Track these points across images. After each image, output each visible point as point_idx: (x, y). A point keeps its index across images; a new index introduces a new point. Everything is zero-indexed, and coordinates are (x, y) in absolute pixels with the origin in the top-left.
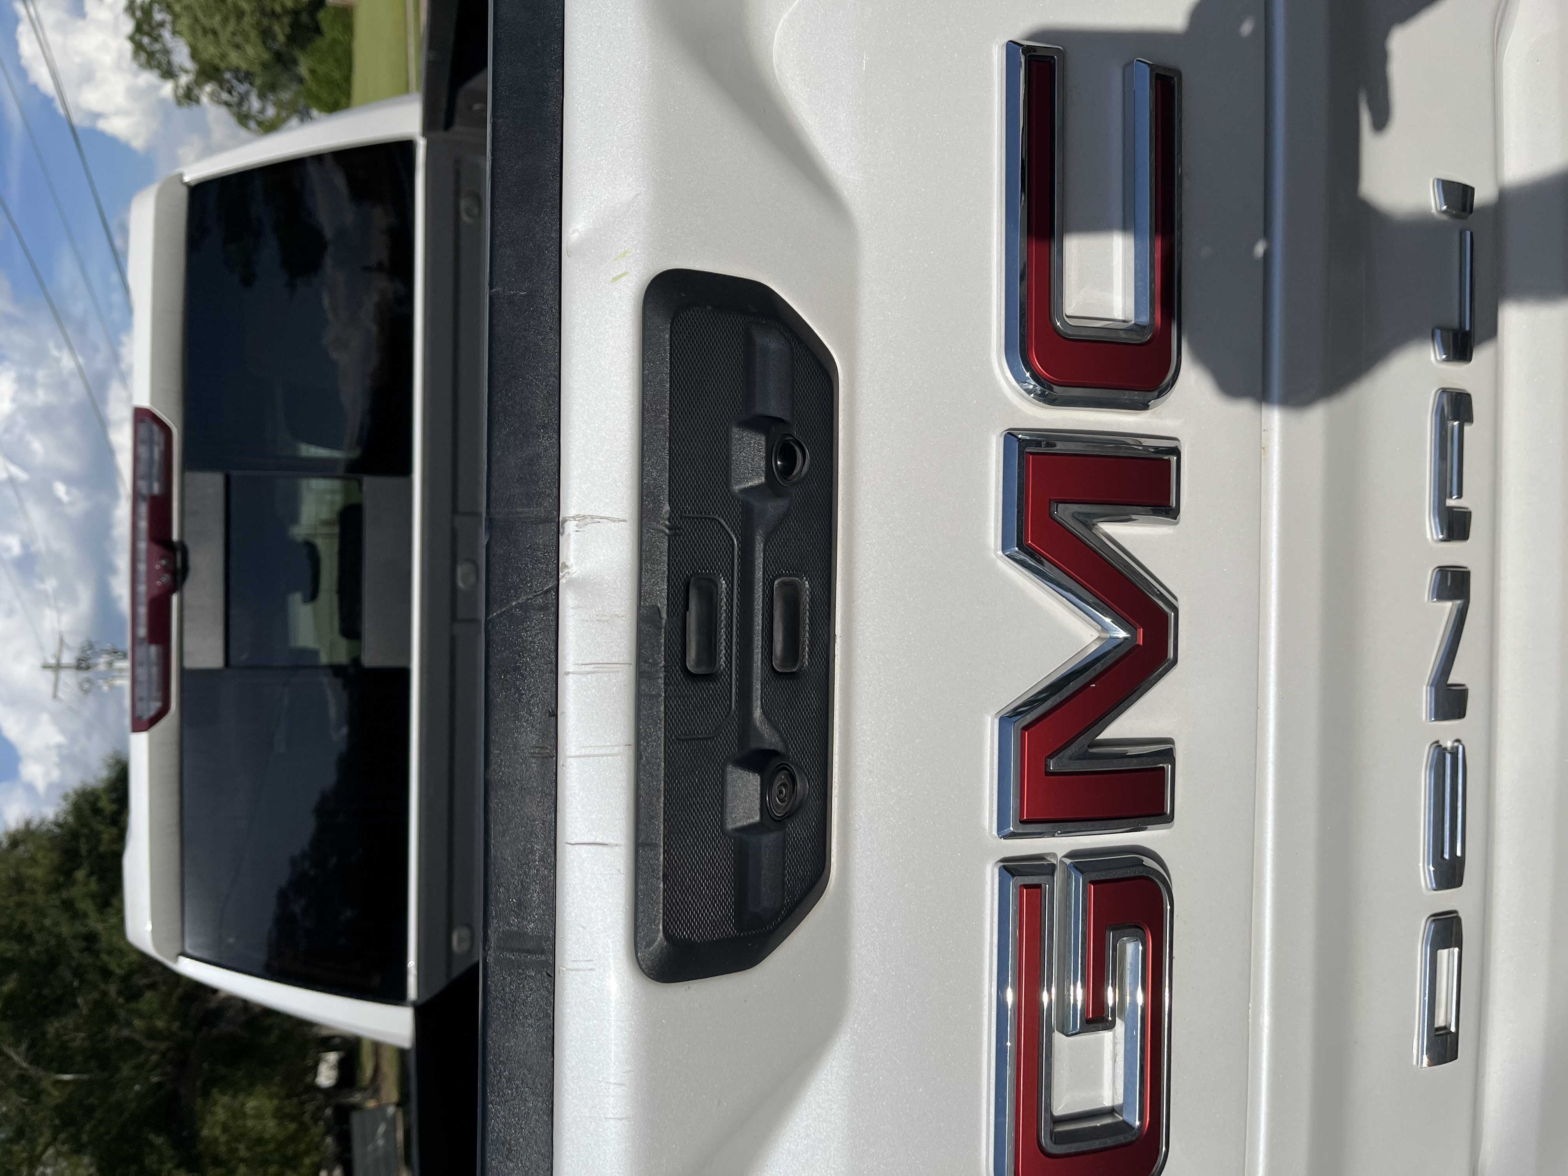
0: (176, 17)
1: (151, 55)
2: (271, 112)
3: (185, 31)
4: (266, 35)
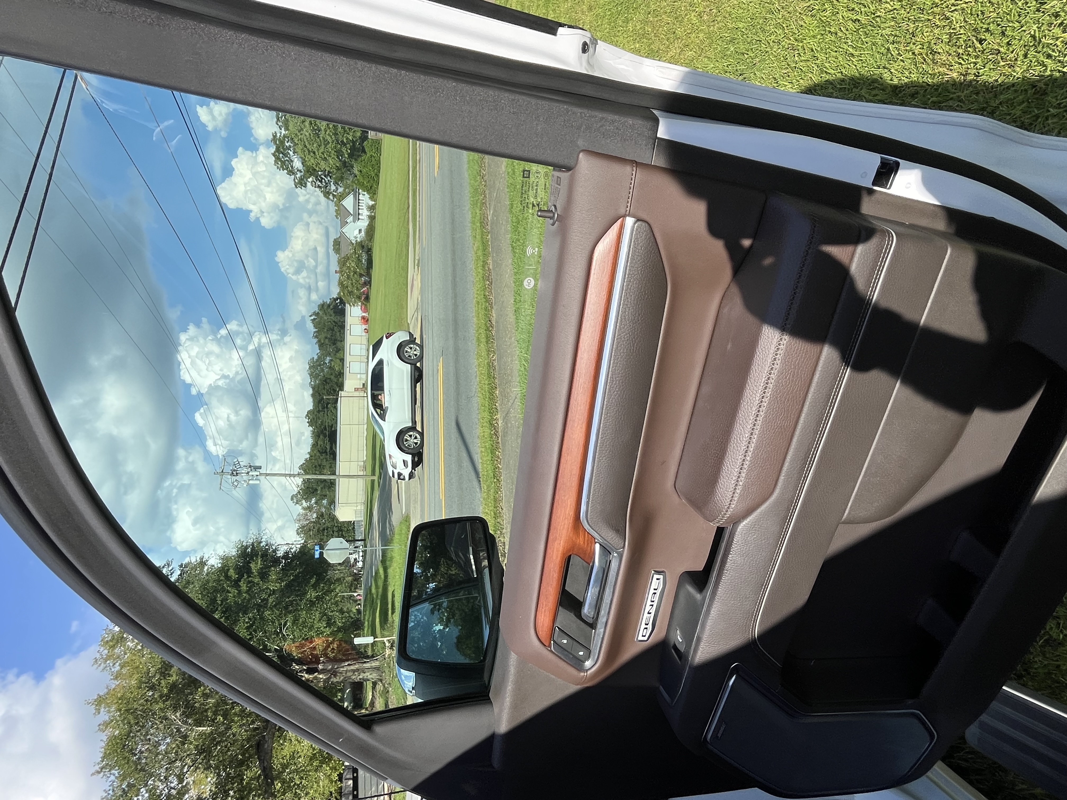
0: (296, 144)
1: (283, 163)
2: (341, 190)
3: (300, 151)
4: (339, 153)
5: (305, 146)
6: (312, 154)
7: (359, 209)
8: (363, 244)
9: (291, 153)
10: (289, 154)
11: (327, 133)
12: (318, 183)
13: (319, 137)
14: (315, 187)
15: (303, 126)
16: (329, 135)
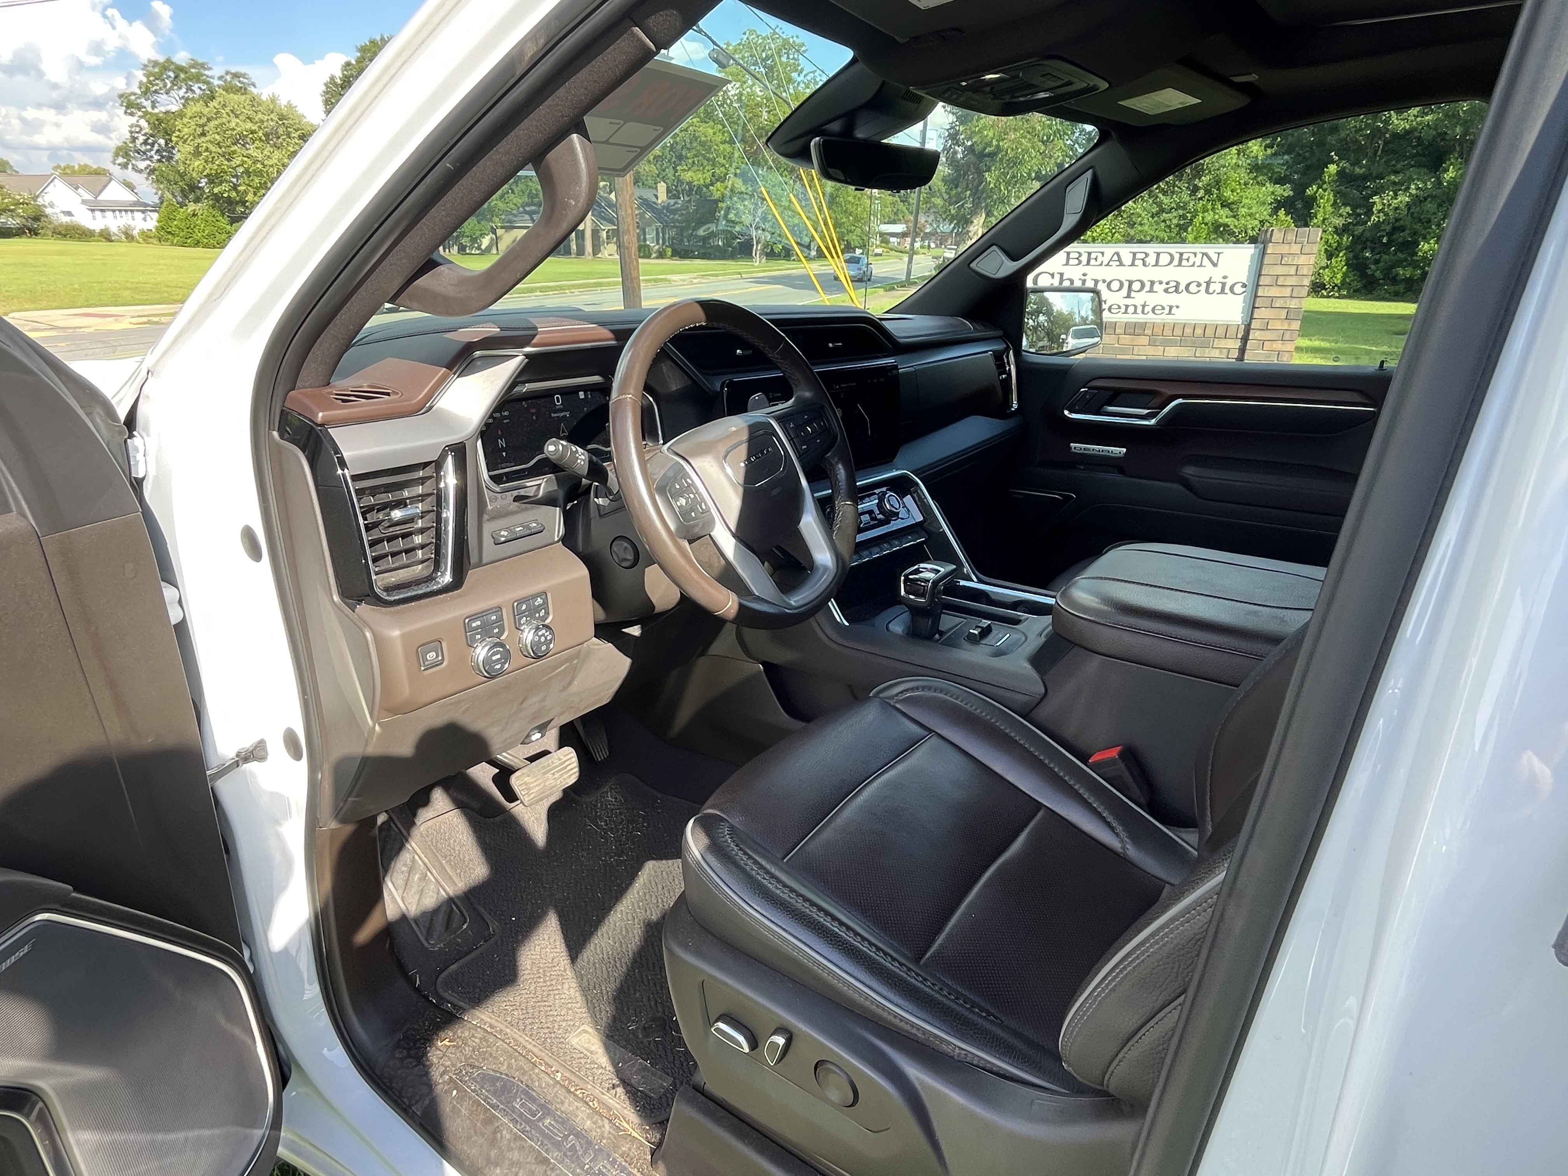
5: (209, 120)
6: (199, 131)
7: (114, 211)
8: (43, 219)
9: (182, 93)
10: (180, 88)
11: (245, 159)
12: (141, 139)
13: (234, 144)
14: (131, 132)
15: (242, 117)
16: (243, 162)
